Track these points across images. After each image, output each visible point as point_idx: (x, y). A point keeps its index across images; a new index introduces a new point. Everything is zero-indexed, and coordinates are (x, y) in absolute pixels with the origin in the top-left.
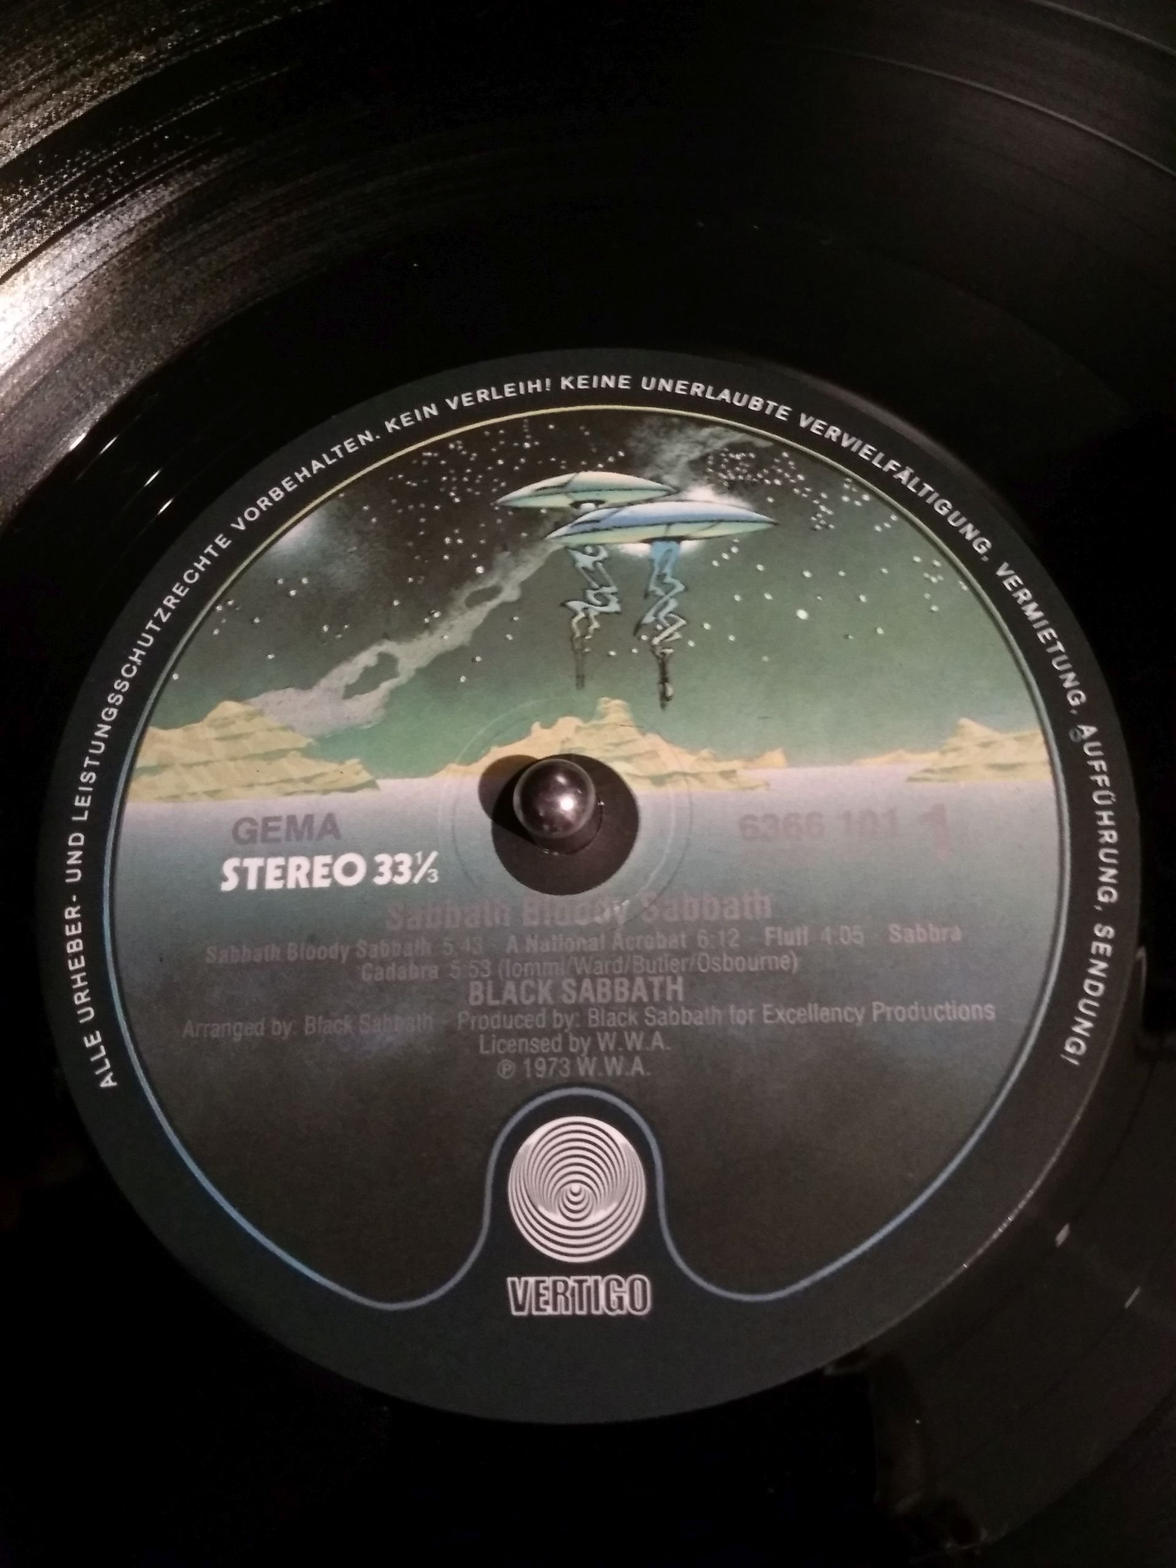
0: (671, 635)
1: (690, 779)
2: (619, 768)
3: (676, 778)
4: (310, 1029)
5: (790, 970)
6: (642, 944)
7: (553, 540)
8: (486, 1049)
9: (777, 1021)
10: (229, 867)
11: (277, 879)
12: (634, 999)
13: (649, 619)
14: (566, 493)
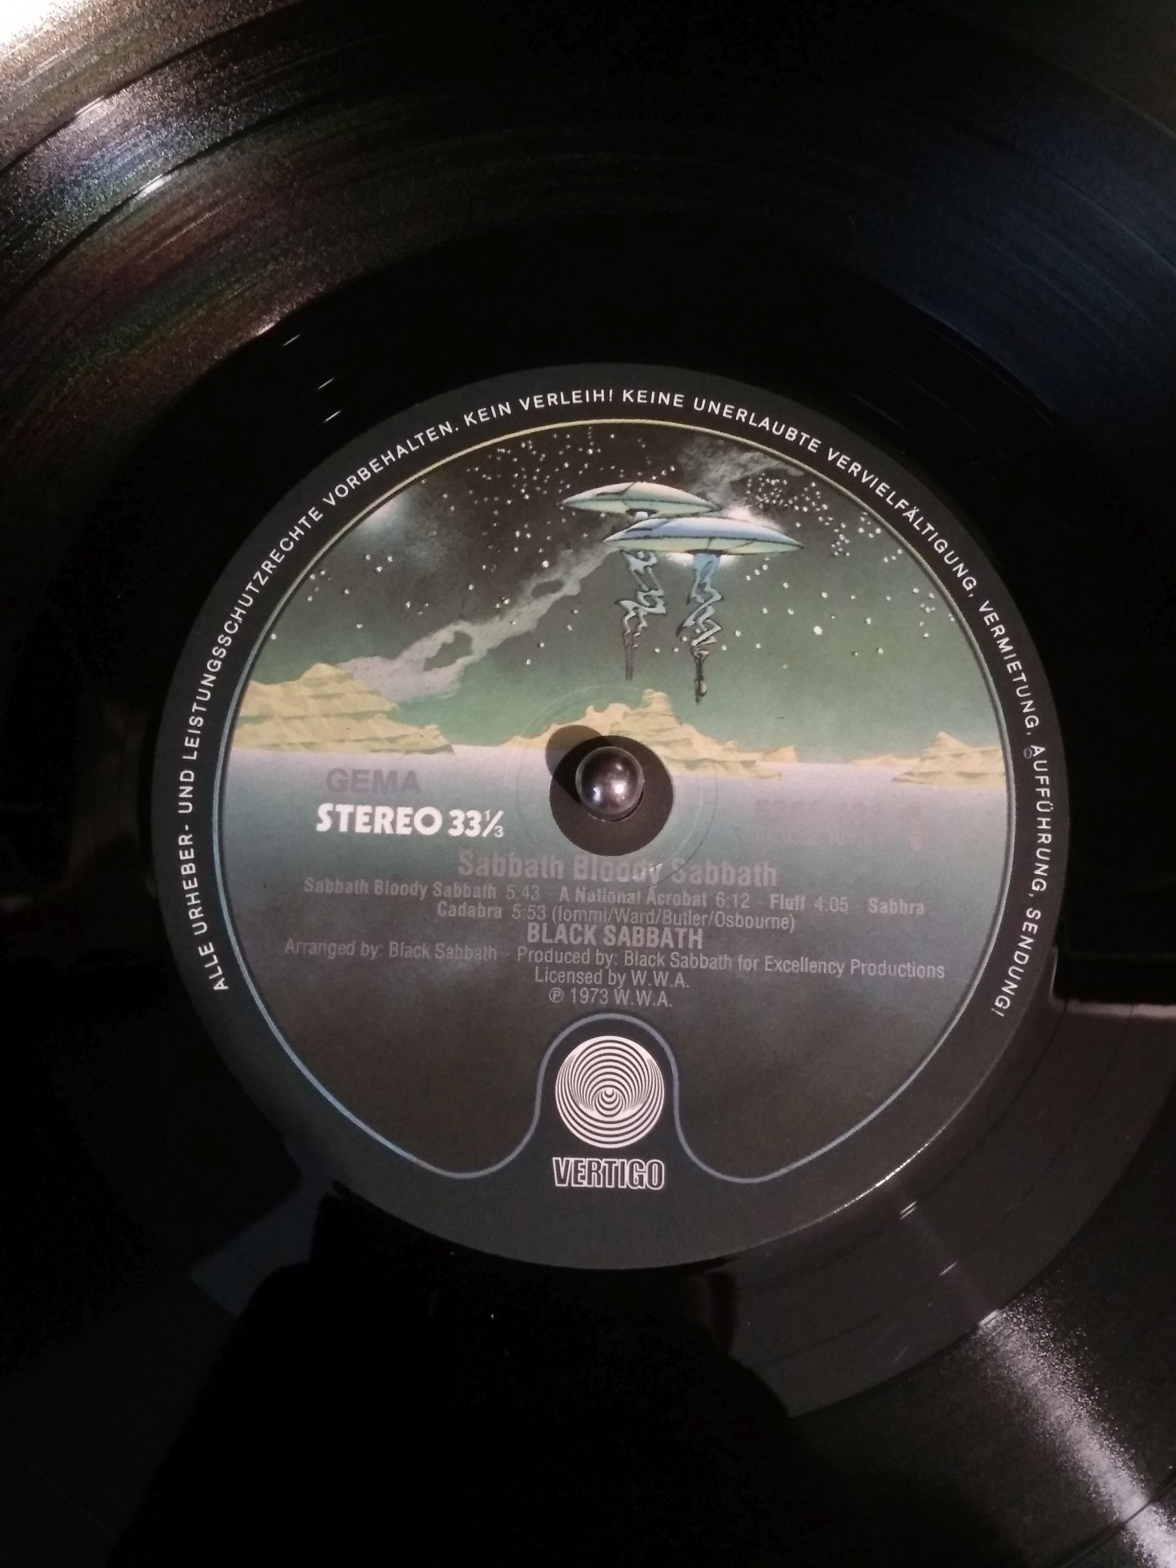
0: (707, 639)
1: (717, 765)
2: (659, 751)
3: (705, 763)
4: (394, 953)
5: (789, 930)
6: (671, 901)
7: (611, 543)
8: (539, 978)
9: (776, 969)
10: (324, 810)
11: (365, 824)
12: (662, 945)
13: (689, 622)
14: (623, 500)
